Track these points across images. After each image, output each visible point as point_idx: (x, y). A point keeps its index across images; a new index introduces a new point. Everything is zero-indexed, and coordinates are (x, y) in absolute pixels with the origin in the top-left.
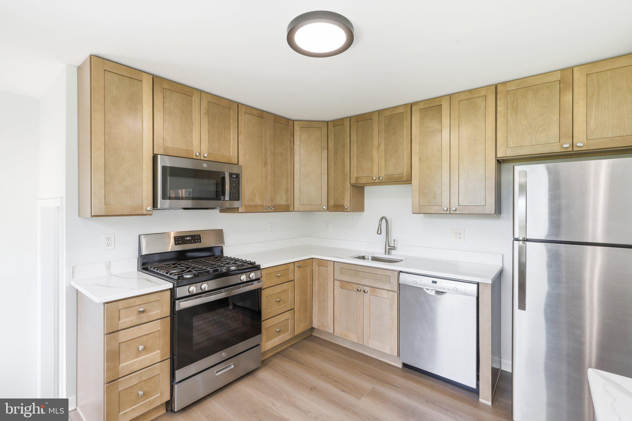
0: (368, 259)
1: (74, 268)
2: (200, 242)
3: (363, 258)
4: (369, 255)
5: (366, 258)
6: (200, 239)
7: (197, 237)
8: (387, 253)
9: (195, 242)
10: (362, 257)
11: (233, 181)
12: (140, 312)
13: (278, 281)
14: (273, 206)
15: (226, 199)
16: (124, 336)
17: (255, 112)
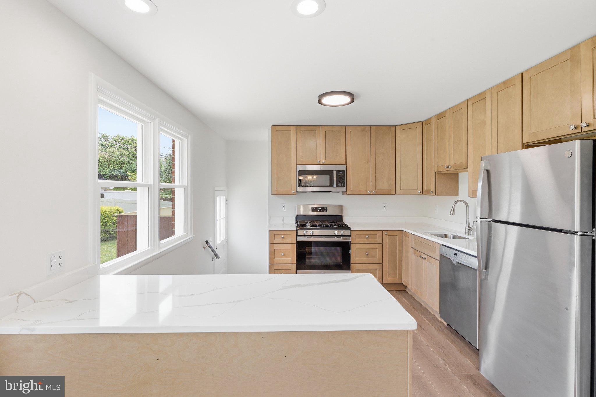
0: (450, 238)
1: (270, 218)
2: (326, 211)
3: (446, 236)
4: (451, 233)
5: (449, 236)
6: (327, 210)
7: (325, 208)
8: (467, 234)
9: (323, 211)
10: (444, 235)
11: (340, 175)
12: (282, 238)
13: (367, 241)
14: (375, 190)
15: (334, 186)
16: (276, 246)
17: (359, 128)
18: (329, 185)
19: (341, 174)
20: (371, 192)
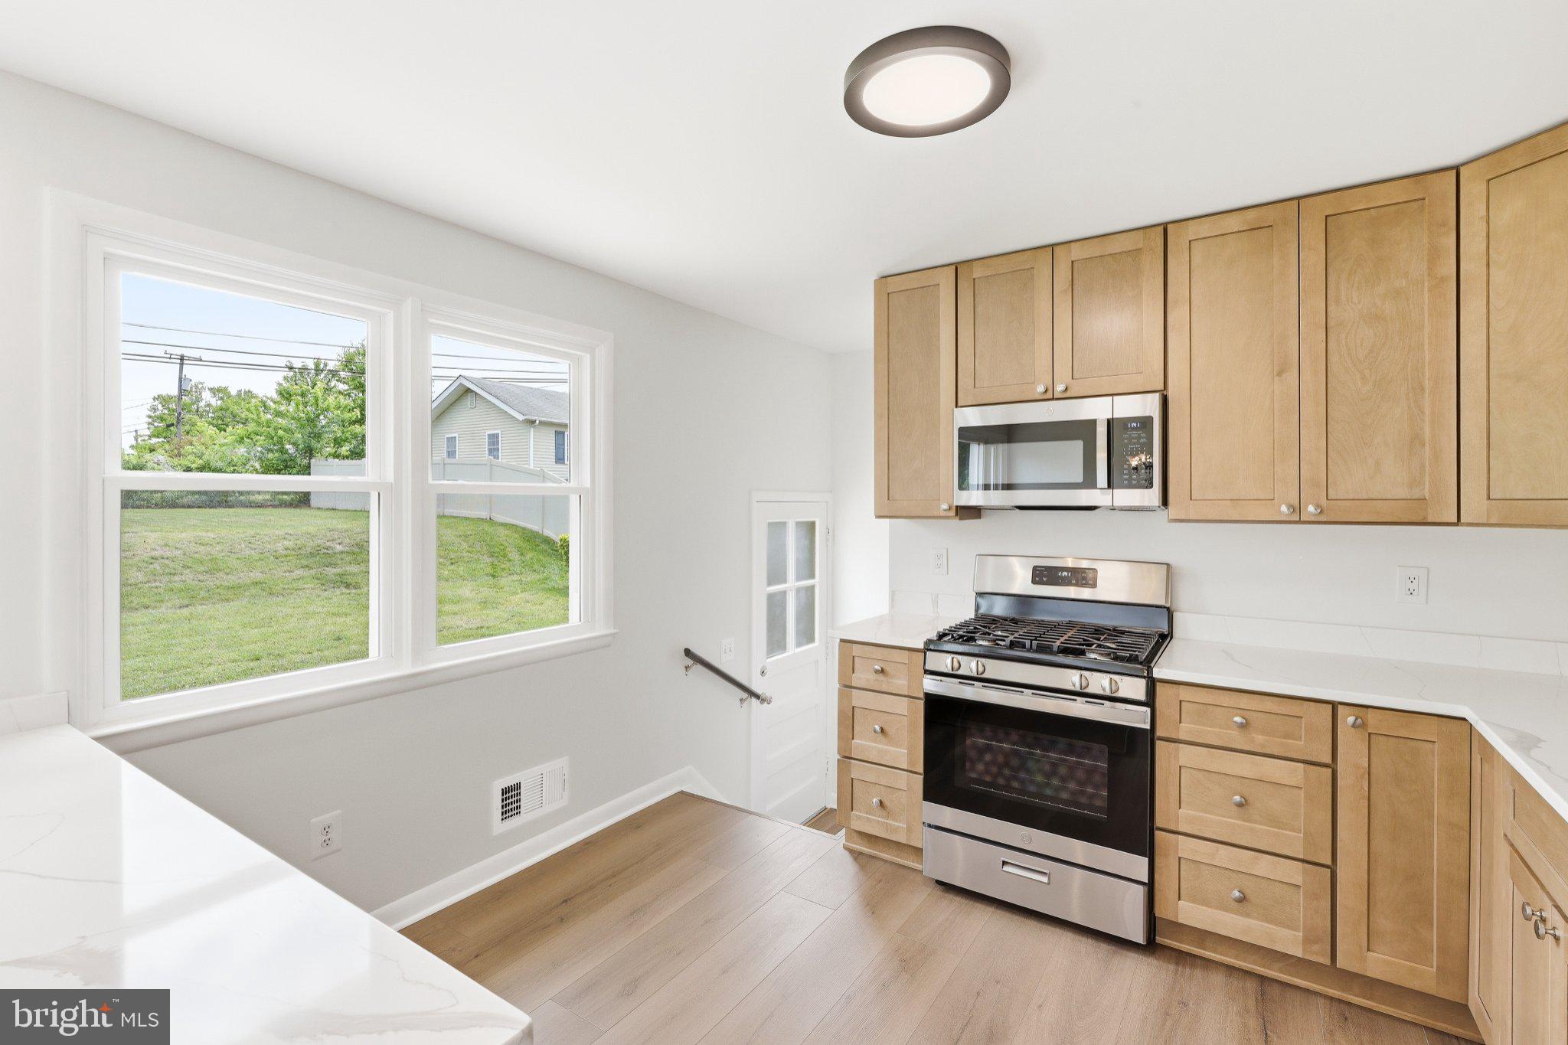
1: (893, 595)
2: (1095, 586)
6: (1095, 580)
7: (1088, 573)
9: (1079, 585)
11: (1130, 438)
12: (877, 671)
13: (1238, 740)
14: (1324, 502)
15: (1099, 485)
16: (859, 699)
17: (1233, 223)
18: (1080, 479)
19: (1134, 434)
20: (1297, 509)
